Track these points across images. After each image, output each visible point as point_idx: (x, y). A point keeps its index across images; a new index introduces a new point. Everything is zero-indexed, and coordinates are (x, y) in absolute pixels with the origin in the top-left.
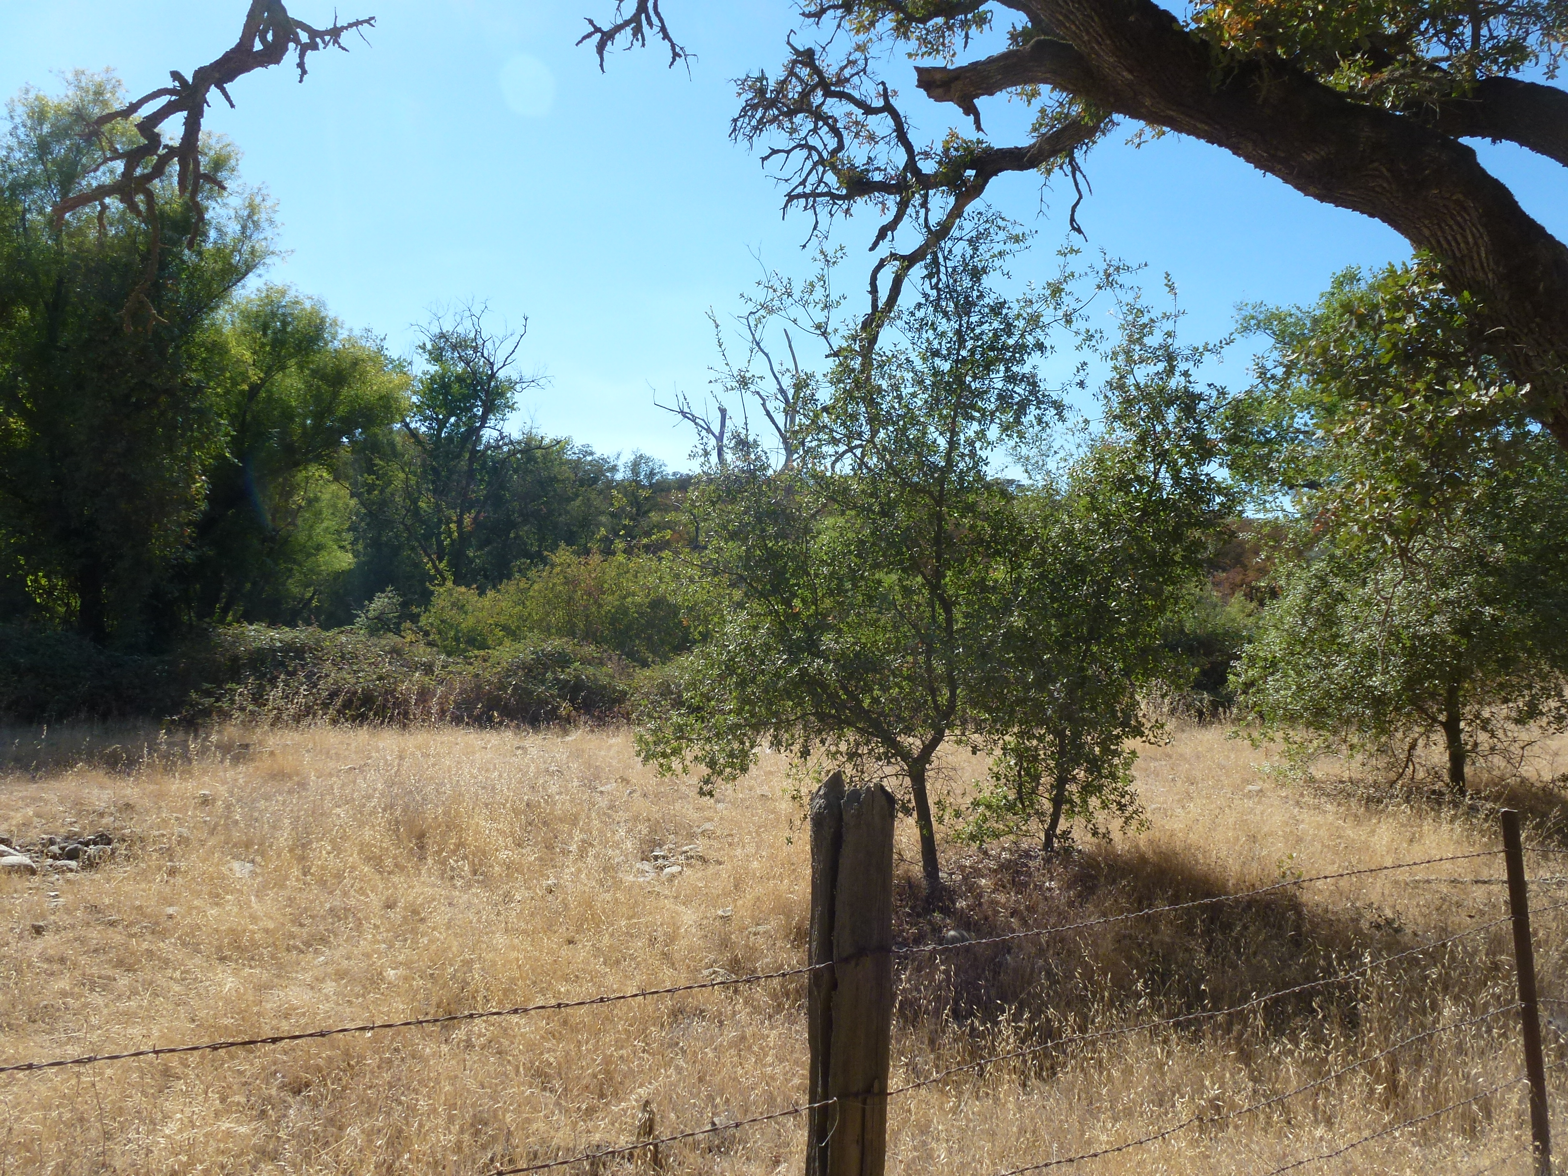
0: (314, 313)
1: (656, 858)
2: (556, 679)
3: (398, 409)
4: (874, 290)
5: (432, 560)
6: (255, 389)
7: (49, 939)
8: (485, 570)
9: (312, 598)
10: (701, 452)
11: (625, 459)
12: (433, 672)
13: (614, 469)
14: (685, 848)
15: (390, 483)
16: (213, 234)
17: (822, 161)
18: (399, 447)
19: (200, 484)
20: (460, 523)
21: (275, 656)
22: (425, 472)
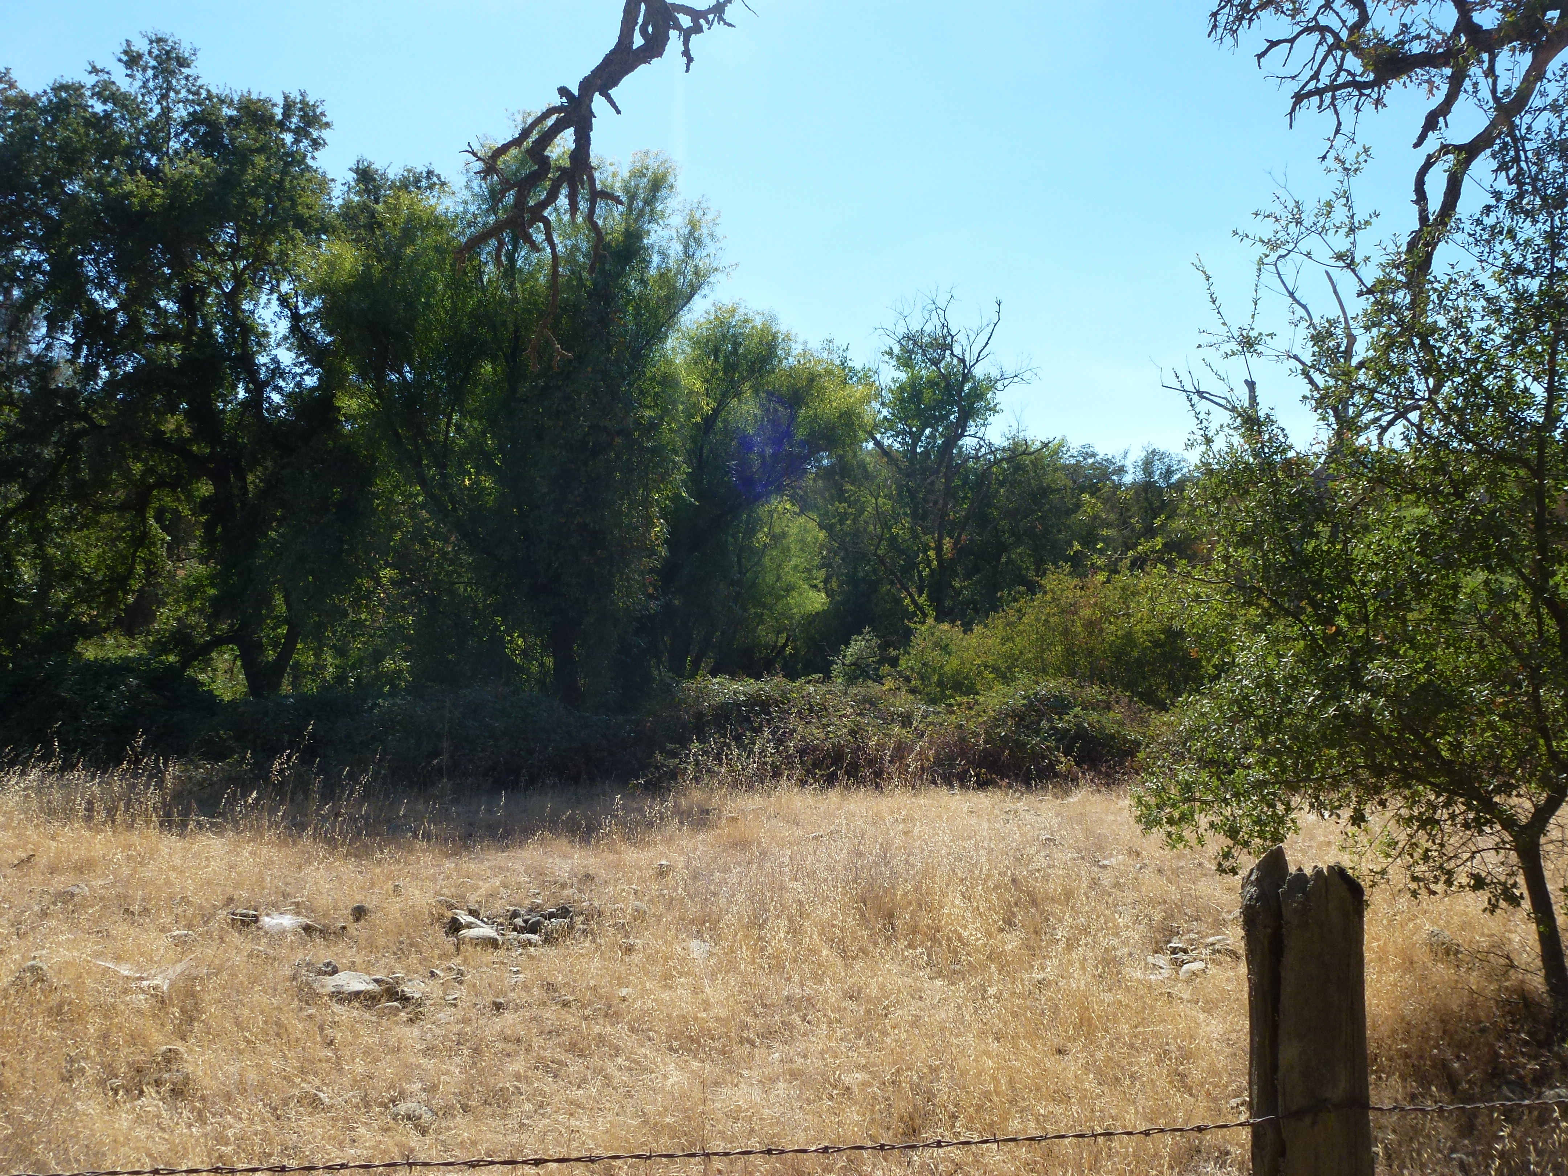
0: (766, 329)
1: (1174, 951)
2: (1054, 728)
3: (861, 426)
4: (1421, 196)
5: (911, 595)
6: (709, 421)
7: (509, 1017)
8: (974, 602)
9: (785, 645)
10: (1200, 439)
11: (1137, 455)
12: (911, 724)
13: (1121, 470)
14: (1211, 939)
15: (862, 510)
16: (656, 259)
17: (1338, 43)
18: (871, 468)
19: (659, 528)
20: (939, 549)
21: (740, 710)
22: (900, 494)
